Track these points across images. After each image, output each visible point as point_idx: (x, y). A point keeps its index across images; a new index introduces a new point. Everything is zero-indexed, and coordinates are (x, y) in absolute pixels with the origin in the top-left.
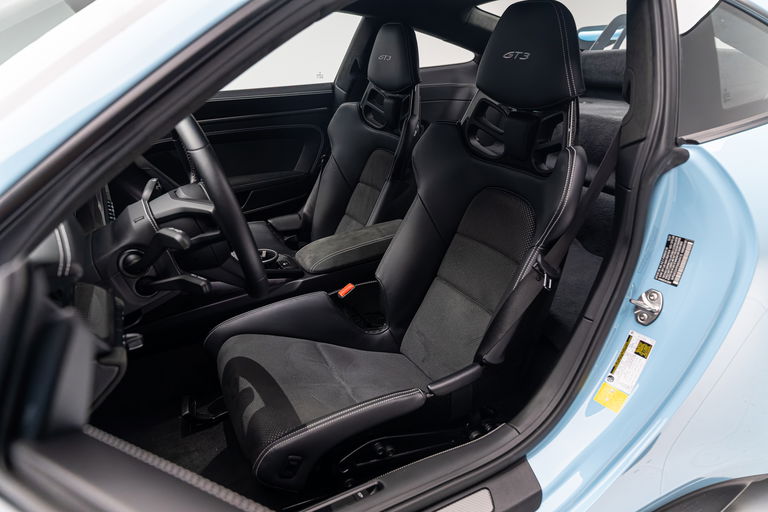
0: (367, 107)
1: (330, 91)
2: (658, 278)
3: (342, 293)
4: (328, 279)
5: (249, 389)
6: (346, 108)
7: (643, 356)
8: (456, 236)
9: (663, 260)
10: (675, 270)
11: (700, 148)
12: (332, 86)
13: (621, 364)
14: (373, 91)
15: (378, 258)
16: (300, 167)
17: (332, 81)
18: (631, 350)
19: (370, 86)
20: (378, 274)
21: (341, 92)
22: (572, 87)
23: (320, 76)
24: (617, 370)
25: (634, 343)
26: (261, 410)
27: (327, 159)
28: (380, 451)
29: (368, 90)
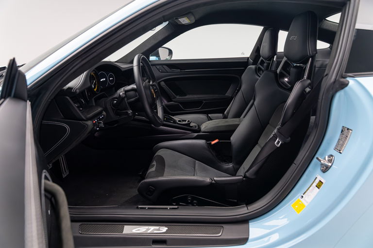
0: (259, 67)
1: (246, 60)
2: (335, 149)
3: (213, 143)
4: (209, 136)
5: (154, 165)
6: (250, 68)
7: (318, 188)
8: (268, 125)
9: (339, 140)
10: (342, 145)
11: (356, 80)
12: (248, 58)
13: (308, 191)
14: (262, 60)
15: (233, 131)
16: (229, 93)
17: (249, 56)
18: (315, 184)
19: (261, 58)
20: (231, 138)
21: (251, 61)
22: (309, 51)
23: (243, 54)
24: (306, 193)
25: (317, 181)
26: (153, 171)
27: (238, 91)
28: (190, 200)
29: (260, 60)
